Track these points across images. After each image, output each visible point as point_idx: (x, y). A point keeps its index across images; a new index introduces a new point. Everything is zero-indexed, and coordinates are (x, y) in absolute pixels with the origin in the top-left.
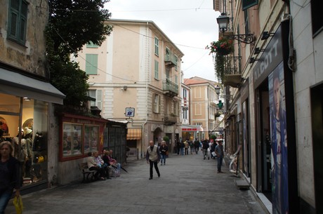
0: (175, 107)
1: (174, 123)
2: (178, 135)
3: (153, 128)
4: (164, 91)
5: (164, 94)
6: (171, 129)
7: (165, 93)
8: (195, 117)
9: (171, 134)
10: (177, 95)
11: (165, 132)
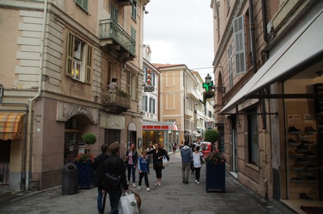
0: (128, 82)
1: (125, 110)
2: (134, 134)
3: (62, 112)
4: (102, 40)
5: (101, 48)
6: (118, 122)
7: (103, 44)
8: (166, 111)
9: (119, 131)
10: (132, 57)
11: (103, 124)
